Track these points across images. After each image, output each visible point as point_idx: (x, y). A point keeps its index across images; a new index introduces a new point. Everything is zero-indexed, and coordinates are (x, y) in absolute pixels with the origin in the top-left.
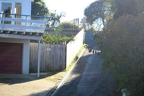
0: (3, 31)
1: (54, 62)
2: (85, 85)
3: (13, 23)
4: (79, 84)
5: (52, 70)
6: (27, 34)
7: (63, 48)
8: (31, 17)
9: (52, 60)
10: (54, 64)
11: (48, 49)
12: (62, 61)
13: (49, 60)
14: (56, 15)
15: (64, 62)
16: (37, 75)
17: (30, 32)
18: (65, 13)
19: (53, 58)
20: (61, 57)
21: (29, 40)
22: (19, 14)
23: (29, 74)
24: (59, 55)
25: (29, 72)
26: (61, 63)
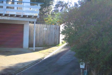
0: (5, 14)
1: (50, 39)
2: (67, 56)
3: (16, 8)
4: (62, 56)
5: (48, 45)
6: (24, 16)
7: (57, 28)
8: (30, 4)
9: (48, 37)
10: (50, 40)
11: (44, 28)
12: (56, 38)
13: (46, 37)
14: (64, 3)
15: (58, 39)
16: (33, 49)
17: (27, 15)
18: (72, 1)
19: (49, 36)
20: (55, 35)
21: (29, 21)
22: (21, 1)
23: (29, 48)
24: (54, 33)
25: (29, 47)
26: (55, 40)
